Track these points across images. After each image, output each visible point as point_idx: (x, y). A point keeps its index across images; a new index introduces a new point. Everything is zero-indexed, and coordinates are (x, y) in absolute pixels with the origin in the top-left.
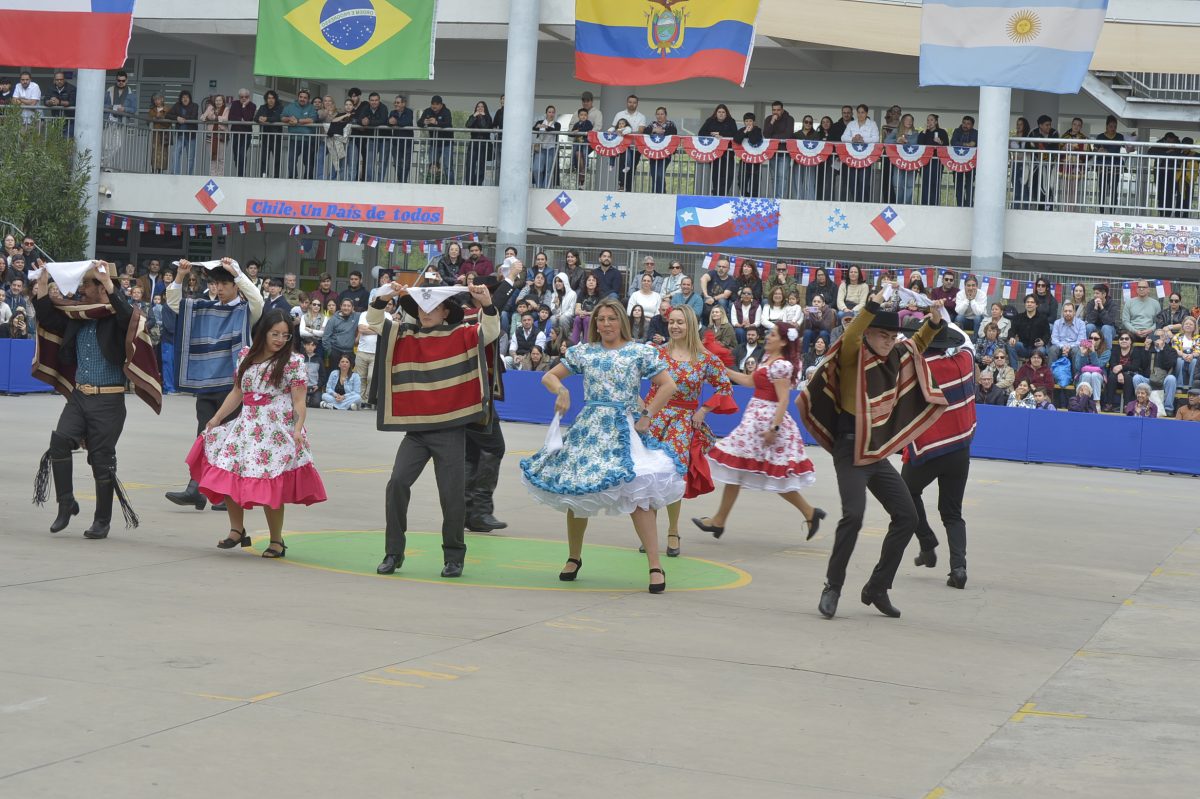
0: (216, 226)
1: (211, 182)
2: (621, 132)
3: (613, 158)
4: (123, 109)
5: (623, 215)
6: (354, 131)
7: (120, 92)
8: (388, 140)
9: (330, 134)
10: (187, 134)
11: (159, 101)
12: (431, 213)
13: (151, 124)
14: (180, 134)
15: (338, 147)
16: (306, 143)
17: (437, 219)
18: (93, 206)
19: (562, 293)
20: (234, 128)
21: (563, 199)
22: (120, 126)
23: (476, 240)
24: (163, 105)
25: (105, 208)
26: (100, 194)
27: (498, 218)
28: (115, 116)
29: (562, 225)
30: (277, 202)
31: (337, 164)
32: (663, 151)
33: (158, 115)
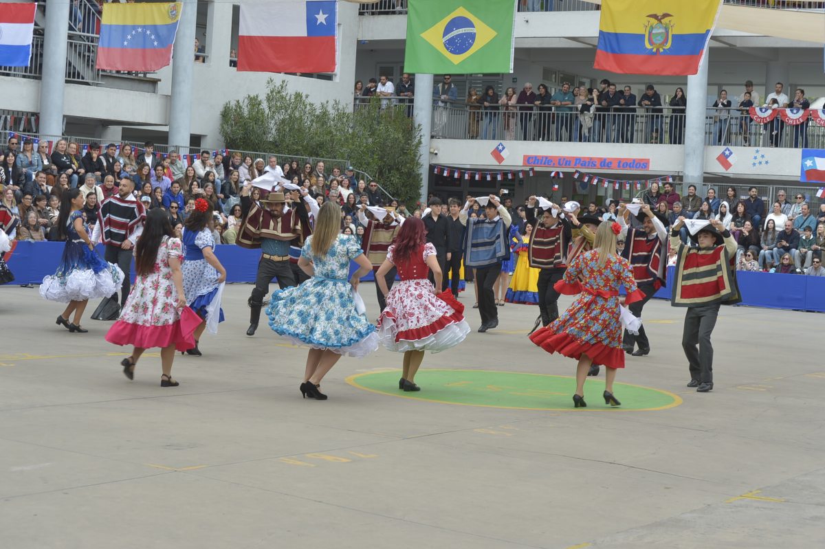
0: (505, 174)
1: (501, 144)
2: (771, 107)
3: (766, 125)
4: (447, 97)
5: (767, 162)
6: (598, 109)
7: (446, 87)
8: (619, 115)
9: (582, 111)
10: (491, 113)
11: (473, 93)
12: (642, 163)
13: (468, 107)
14: (487, 113)
15: (587, 120)
16: (567, 118)
17: (645, 167)
18: (425, 161)
19: (723, 215)
20: (521, 108)
21: (727, 153)
22: (445, 108)
23: (671, 180)
24: (476, 94)
25: (434, 162)
26: (431, 153)
27: (684, 165)
28: (442, 102)
29: (727, 169)
30: (543, 157)
31: (586, 131)
32: (798, 119)
33: (473, 100)
